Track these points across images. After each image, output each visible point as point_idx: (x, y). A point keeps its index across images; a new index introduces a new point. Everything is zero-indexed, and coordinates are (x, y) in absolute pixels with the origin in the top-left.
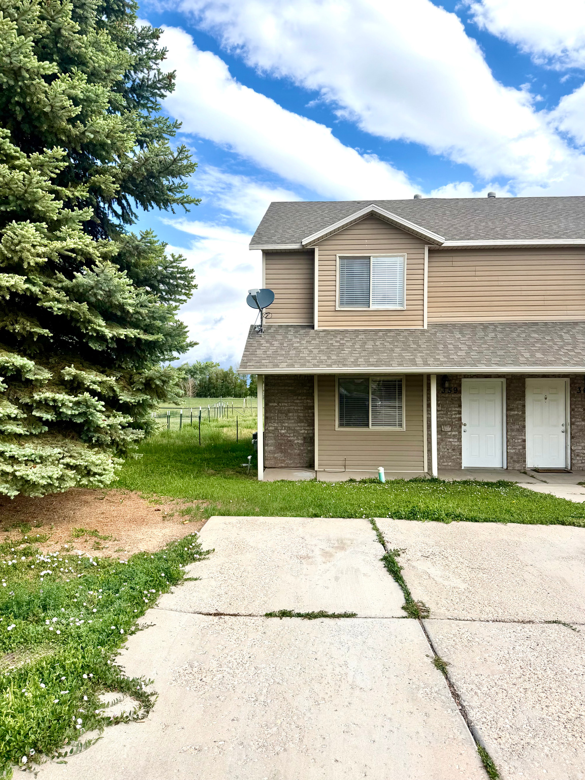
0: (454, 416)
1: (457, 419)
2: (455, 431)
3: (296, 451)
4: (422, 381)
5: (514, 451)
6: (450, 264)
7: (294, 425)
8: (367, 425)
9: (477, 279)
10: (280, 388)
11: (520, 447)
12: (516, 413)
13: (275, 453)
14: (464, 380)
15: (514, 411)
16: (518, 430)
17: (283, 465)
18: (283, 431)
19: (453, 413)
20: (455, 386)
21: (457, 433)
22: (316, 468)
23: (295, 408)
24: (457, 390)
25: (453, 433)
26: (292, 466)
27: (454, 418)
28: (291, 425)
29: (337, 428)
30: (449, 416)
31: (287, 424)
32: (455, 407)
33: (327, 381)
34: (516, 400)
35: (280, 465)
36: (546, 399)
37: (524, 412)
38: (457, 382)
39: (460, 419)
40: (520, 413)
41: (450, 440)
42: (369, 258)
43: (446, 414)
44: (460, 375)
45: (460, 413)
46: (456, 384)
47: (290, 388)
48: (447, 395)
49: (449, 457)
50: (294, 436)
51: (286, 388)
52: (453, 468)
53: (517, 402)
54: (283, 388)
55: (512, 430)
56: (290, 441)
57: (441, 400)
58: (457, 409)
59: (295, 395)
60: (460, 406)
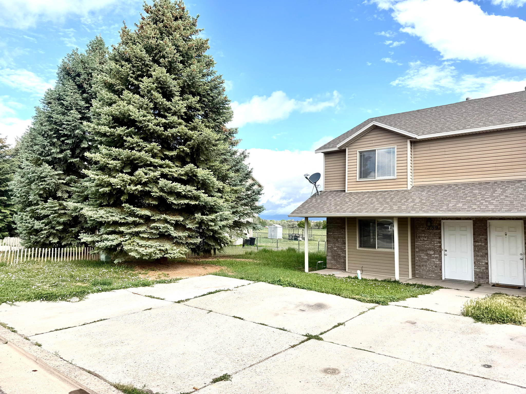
0: (436, 245)
1: (438, 247)
2: (437, 254)
3: (342, 260)
4: (407, 221)
5: (479, 270)
6: (428, 149)
7: (341, 245)
8: (375, 247)
9: (446, 156)
10: (334, 225)
11: (484, 268)
12: (480, 244)
13: (331, 261)
14: (443, 221)
15: (479, 242)
16: (482, 256)
17: (335, 268)
18: (335, 249)
19: (435, 242)
20: (436, 225)
21: (438, 256)
22: (347, 270)
23: (342, 236)
24: (437, 227)
25: (436, 256)
26: (340, 268)
27: (436, 246)
28: (339, 245)
29: (358, 248)
30: (432, 244)
31: (337, 245)
32: (437, 239)
33: (352, 220)
34: (480, 235)
35: (334, 268)
36: (506, 235)
37: (486, 244)
38: (438, 222)
39: (440, 247)
40: (483, 244)
41: (434, 260)
42: (375, 150)
43: (431, 243)
44: (440, 218)
45: (440, 242)
46: (437, 223)
47: (339, 225)
48: (431, 231)
49: (433, 271)
50: (341, 252)
51: (337, 225)
52: (436, 278)
53: (481, 237)
54: (335, 225)
55: (478, 256)
56: (339, 254)
57: (427, 234)
58: (438, 240)
59: (341, 229)
60: (440, 238)
